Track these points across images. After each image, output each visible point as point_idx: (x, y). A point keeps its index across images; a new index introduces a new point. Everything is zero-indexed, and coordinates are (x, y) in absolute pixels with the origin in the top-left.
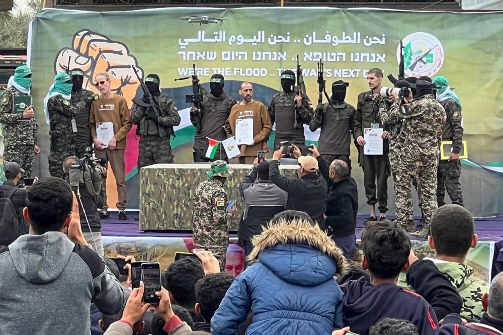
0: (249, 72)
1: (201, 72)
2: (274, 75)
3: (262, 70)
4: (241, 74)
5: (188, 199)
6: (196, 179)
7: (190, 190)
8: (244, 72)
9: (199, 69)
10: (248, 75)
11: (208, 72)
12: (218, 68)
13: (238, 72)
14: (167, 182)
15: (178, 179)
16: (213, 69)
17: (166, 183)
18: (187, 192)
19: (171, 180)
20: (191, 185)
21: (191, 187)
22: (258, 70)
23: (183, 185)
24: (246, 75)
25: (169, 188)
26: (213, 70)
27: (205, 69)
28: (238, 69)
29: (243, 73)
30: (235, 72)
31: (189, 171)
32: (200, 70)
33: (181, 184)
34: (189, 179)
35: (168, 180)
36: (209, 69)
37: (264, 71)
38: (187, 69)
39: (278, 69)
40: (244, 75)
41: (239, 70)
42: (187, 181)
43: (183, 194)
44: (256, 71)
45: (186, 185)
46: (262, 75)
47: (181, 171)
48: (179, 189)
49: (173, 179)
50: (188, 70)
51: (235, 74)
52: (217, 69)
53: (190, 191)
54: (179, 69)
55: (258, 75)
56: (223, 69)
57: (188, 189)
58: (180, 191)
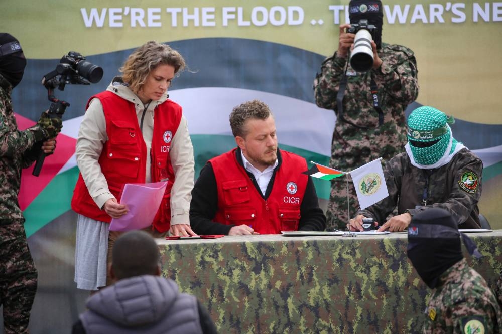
0: (260, 15)
1: (140, 19)
2: (321, 22)
3: (291, 9)
4: (241, 22)
5: (284, 320)
6: (303, 269)
7: (289, 296)
8: (247, 16)
9: (134, 11)
10: (257, 23)
11: (158, 17)
12: (182, 6)
13: (233, 16)
14: (227, 278)
15: (257, 270)
16: (169, 10)
17: (225, 281)
18: (281, 302)
19: (237, 272)
20: (289, 285)
21: (292, 289)
22: (281, 9)
23: (270, 286)
24: (252, 23)
25: (232, 293)
26: (170, 14)
27: (150, 11)
28: (233, 9)
29: (244, 19)
30: (226, 17)
31: (284, 249)
32: (137, 14)
33: (265, 281)
34: (284, 267)
35: (230, 274)
36: (158, 10)
37: (296, 13)
38: (104, 11)
39: (331, 7)
40: (248, 23)
41: (236, 13)
42: (279, 274)
43: (269, 307)
44: (277, 14)
45: (278, 284)
46: (291, 22)
47: (262, 249)
48: (259, 295)
49: (243, 269)
50: (108, 13)
51: (225, 23)
52: (179, 10)
53: (290, 301)
54: (84, 11)
55: (282, 22)
56: (196, 10)
57: (282, 295)
58: (261, 301)
